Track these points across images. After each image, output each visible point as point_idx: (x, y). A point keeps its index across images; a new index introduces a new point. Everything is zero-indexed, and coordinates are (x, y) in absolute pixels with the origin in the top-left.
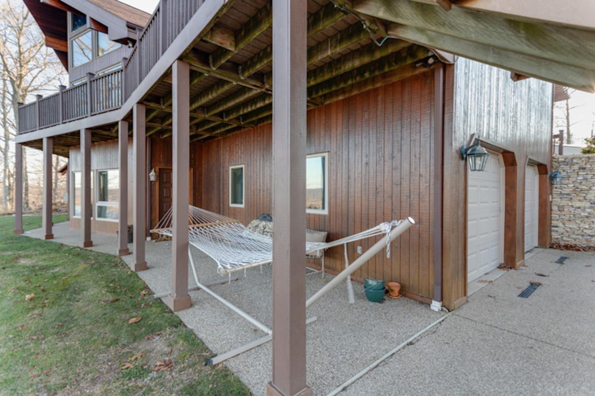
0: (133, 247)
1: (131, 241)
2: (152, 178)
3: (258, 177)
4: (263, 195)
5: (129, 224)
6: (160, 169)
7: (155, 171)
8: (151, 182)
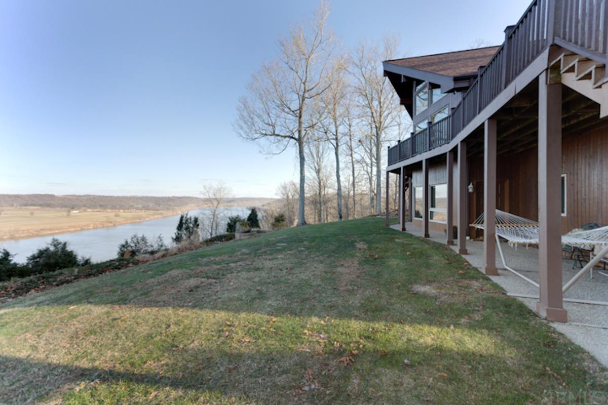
0: (458, 241)
1: (456, 238)
2: (471, 190)
3: (583, 185)
4: (589, 204)
5: (454, 224)
6: (477, 182)
7: (473, 184)
8: (470, 193)
